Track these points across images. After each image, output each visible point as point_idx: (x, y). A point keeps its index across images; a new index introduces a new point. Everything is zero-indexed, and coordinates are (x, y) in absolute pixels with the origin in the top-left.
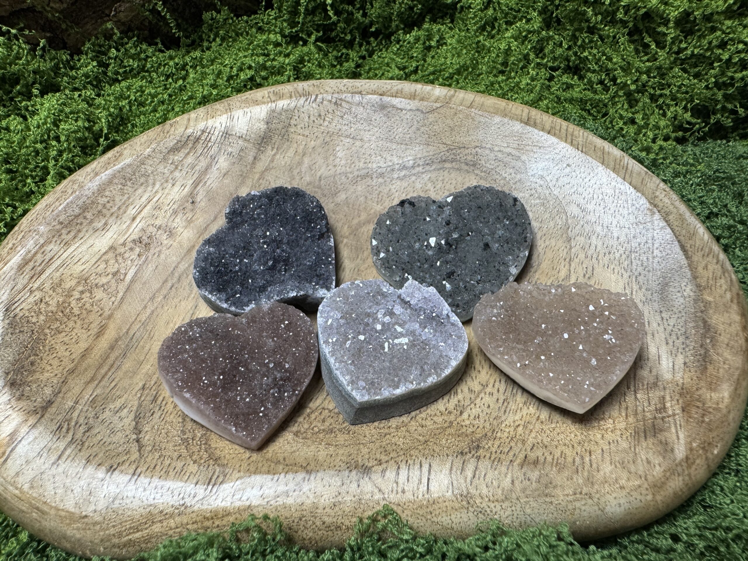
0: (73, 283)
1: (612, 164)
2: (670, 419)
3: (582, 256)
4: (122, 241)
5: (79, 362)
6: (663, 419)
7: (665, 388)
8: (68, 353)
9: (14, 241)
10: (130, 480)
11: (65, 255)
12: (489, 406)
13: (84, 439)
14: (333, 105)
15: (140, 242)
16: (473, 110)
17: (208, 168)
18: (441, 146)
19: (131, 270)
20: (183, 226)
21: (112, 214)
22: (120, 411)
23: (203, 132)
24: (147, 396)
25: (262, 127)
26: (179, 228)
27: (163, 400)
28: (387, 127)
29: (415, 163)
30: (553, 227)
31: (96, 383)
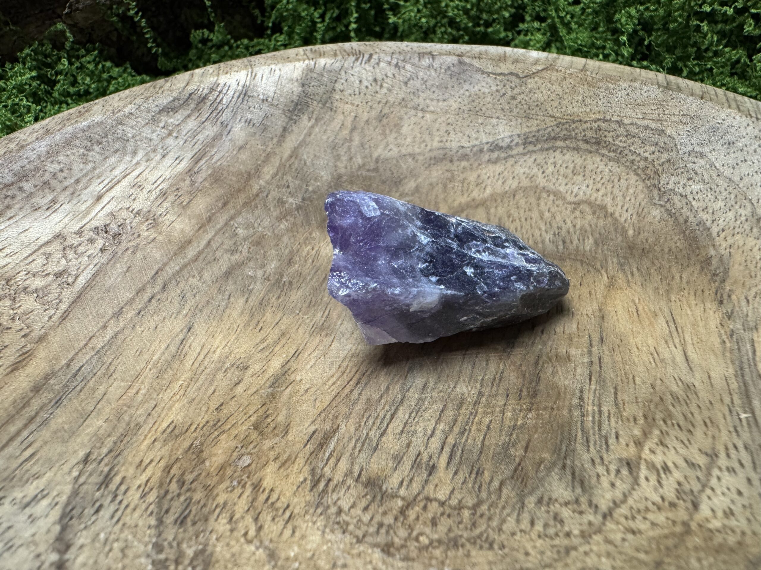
4: (78, 226)
12: (740, 493)
14: (393, 68)
15: (106, 232)
16: (588, 73)
17: (216, 138)
18: (547, 120)
19: (87, 271)
20: (175, 213)
21: (65, 189)
22: (33, 504)
23: (212, 90)
24: (90, 475)
25: (295, 89)
26: (168, 216)
27: (121, 484)
28: (470, 96)
29: (511, 141)
30: (733, 220)
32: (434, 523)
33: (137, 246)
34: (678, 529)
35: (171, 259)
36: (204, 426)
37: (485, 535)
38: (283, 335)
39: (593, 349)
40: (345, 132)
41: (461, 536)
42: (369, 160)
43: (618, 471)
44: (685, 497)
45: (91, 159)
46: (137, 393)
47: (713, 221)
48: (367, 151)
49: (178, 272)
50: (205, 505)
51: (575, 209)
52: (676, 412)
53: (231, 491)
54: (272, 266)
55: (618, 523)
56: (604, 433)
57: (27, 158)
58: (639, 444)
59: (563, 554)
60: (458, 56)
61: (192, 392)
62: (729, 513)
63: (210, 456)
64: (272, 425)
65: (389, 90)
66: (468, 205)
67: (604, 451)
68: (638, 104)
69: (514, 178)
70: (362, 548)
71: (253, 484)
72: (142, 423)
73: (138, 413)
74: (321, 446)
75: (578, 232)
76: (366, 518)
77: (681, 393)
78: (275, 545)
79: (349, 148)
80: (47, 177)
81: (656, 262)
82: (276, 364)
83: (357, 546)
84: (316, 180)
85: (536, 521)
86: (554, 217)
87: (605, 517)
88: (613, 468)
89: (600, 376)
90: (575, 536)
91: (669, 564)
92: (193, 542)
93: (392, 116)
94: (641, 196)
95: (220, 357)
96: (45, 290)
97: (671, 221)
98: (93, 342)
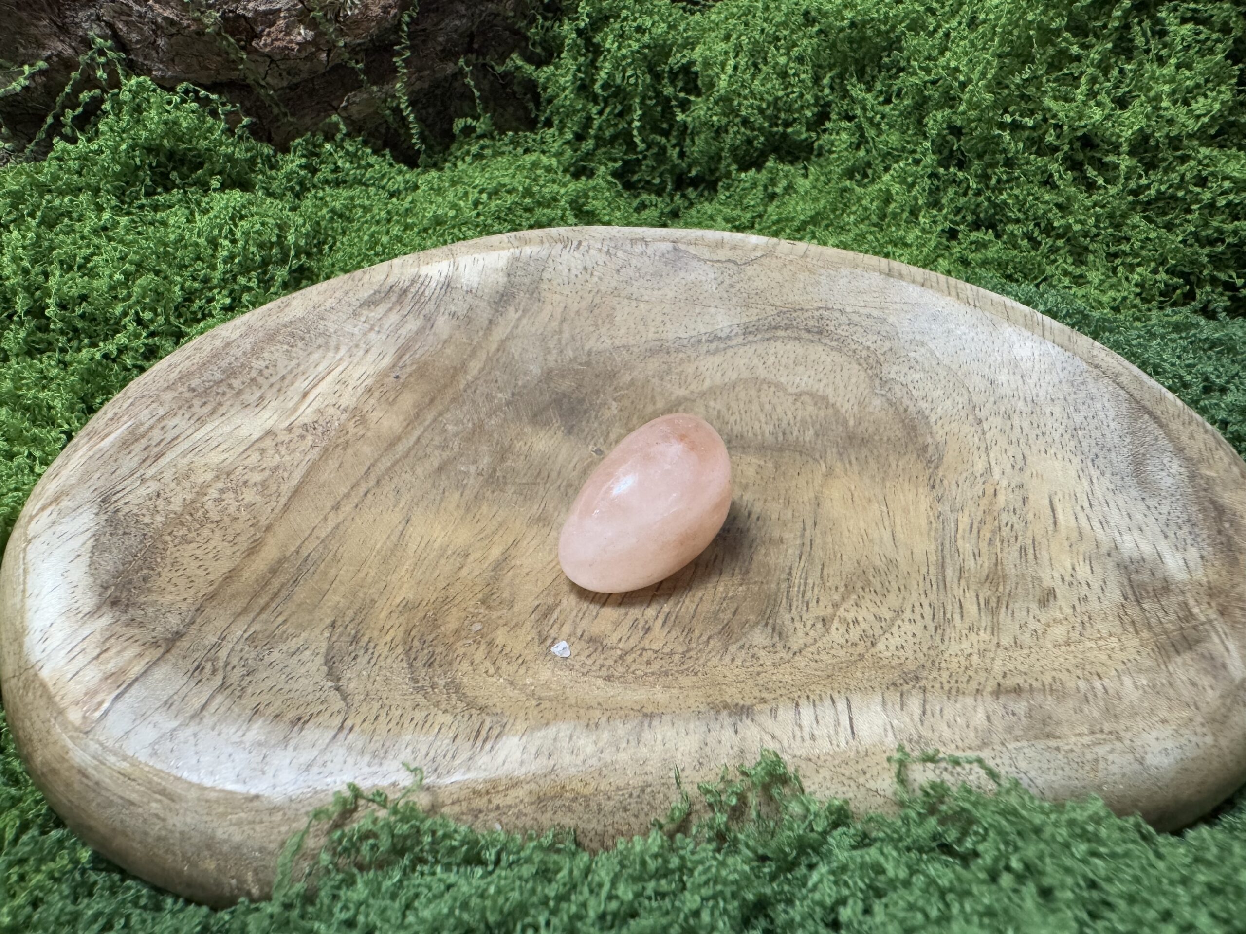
0: (209, 476)
1: (1021, 320)
2: (1207, 627)
3: (1003, 442)
4: (287, 423)
5: (220, 586)
6: (1195, 628)
7: (1182, 592)
8: (201, 572)
9: (116, 410)
10: (335, 737)
11: (198, 435)
12: (914, 635)
13: (244, 683)
15: (315, 429)
16: (809, 259)
17: (421, 330)
18: (768, 308)
19: (301, 466)
20: (382, 410)
21: (271, 385)
22: (298, 653)
23: (413, 282)
24: (340, 636)
25: (500, 279)
26: (375, 413)
27: (369, 641)
28: (686, 285)
29: (731, 331)
30: (951, 408)
31: (252, 615)
33: (347, 442)
34: (854, 658)
35: (381, 455)
36: (434, 601)
37: (692, 669)
38: (501, 525)
39: (806, 533)
41: (671, 670)
43: (813, 625)
44: (866, 640)
45: (294, 355)
46: (367, 575)
47: (932, 410)
49: (389, 470)
50: (446, 656)
51: (796, 400)
52: (876, 583)
53: (468, 646)
54: (485, 461)
55: (805, 657)
56: (806, 599)
57: (233, 355)
58: (836, 606)
59: (754, 675)
60: (673, 242)
61: (418, 574)
63: (445, 623)
64: (498, 600)
65: (601, 279)
66: (686, 399)
67: (804, 612)
68: (860, 292)
69: (733, 369)
70: (586, 678)
71: (486, 642)
72: (376, 599)
73: (371, 591)
74: (545, 616)
75: (798, 424)
77: (882, 567)
78: (513, 677)
79: (559, 341)
80: (254, 374)
81: (875, 451)
83: (582, 677)
84: (525, 374)
85: (736, 659)
86: (774, 409)
87: (795, 654)
89: (810, 555)
90: (767, 666)
92: (443, 677)
93: (604, 306)
94: (863, 386)
95: (441, 546)
96: (264, 484)
97: (891, 411)
98: (317, 532)
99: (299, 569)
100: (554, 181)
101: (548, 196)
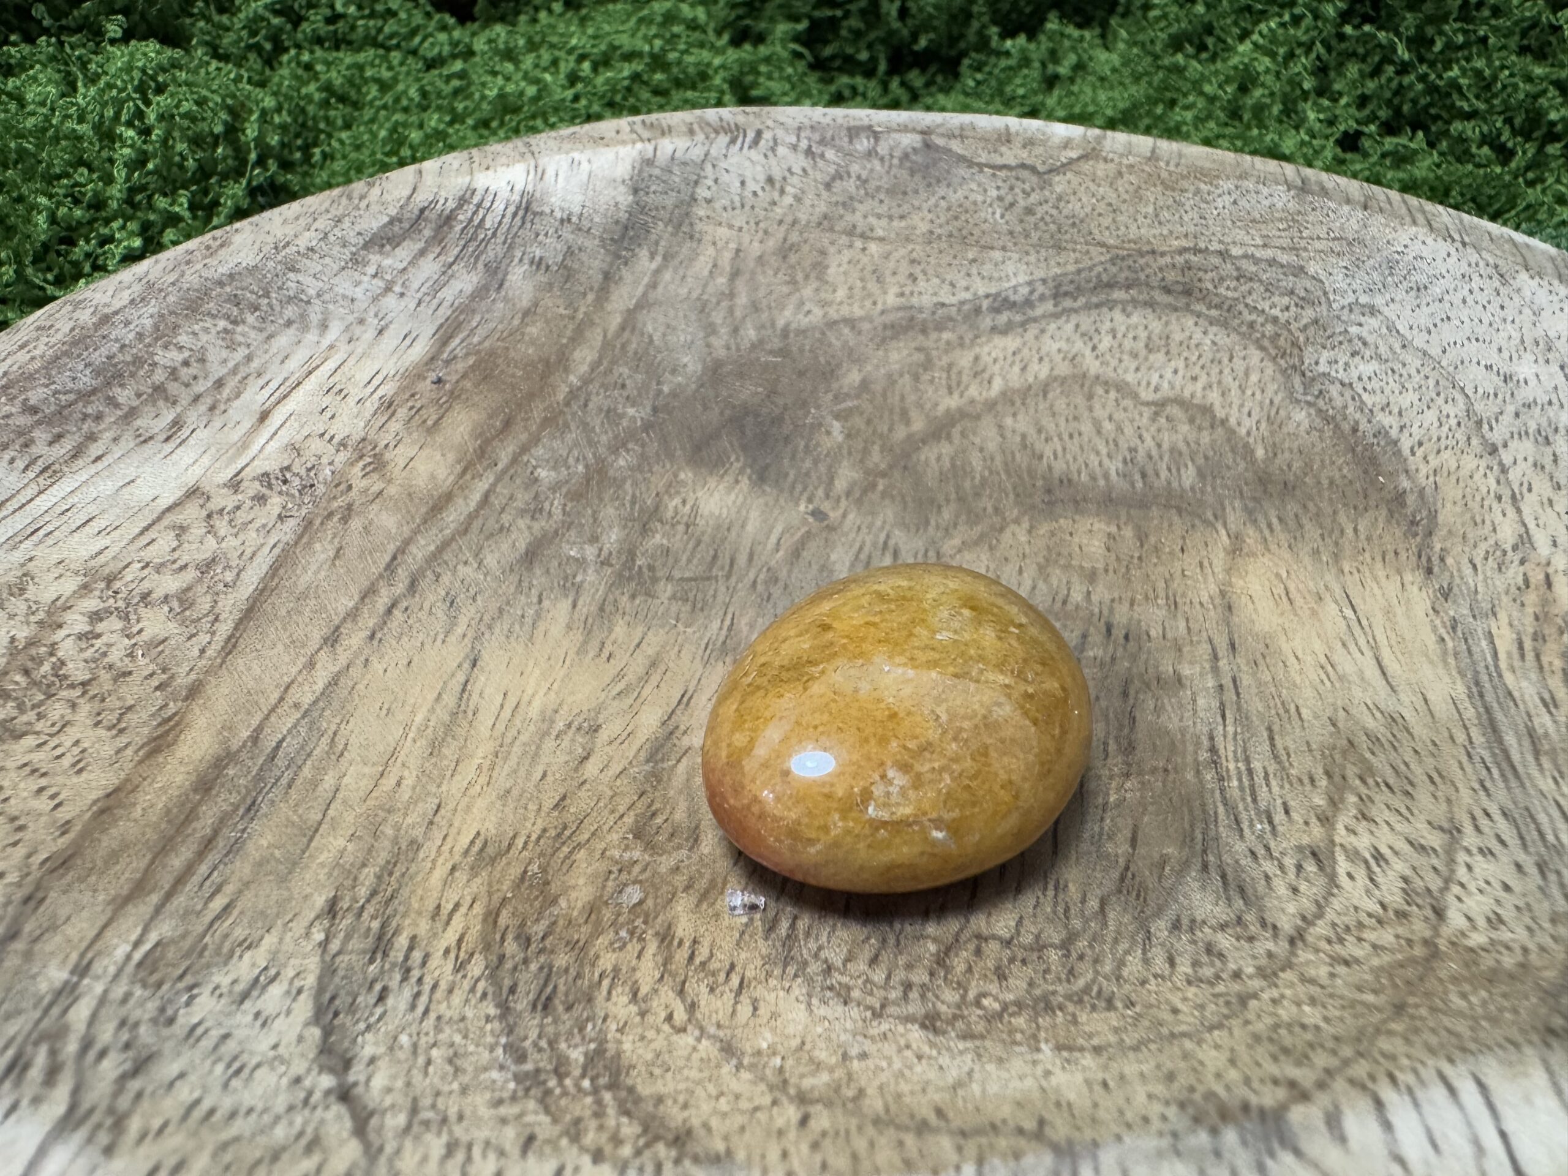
3: (1543, 487)
12: (1507, 887)
14: (801, 157)
15: (285, 482)
16: (1162, 164)
17: (480, 293)
18: (1094, 251)
19: (259, 559)
20: (414, 442)
21: (197, 399)
22: (255, 993)
23: (462, 201)
24: (348, 937)
25: (620, 199)
26: (401, 448)
27: (411, 948)
28: (949, 209)
29: (1032, 292)
30: (1436, 424)
31: (155, 898)
32: (1001, 975)
33: (349, 507)
34: (1419, 951)
35: (416, 532)
36: (539, 838)
37: (1095, 989)
38: (653, 664)
39: (1221, 663)
40: (722, 280)
41: (1054, 993)
42: (769, 332)
43: (1299, 867)
44: (1419, 901)
45: (240, 339)
46: (399, 784)
47: (1402, 428)
48: (765, 316)
49: (435, 556)
50: (579, 976)
51: (1156, 414)
52: (1379, 762)
53: (621, 949)
54: (612, 538)
55: (1317, 951)
56: (1263, 805)
57: (117, 340)
58: (1326, 821)
59: (1236, 1007)
60: (922, 133)
61: (502, 778)
62: (1496, 921)
63: (566, 890)
64: (667, 828)
65: (798, 199)
66: (962, 414)
67: (1268, 836)
68: (1253, 221)
69: (1041, 359)
70: (885, 1027)
71: (657, 934)
72: (420, 839)
73: (409, 820)
75: (1166, 458)
76: (879, 976)
77: (1382, 732)
78: (729, 1032)
79: (731, 310)
80: (159, 376)
81: (1311, 505)
82: (649, 721)
83: (875, 1023)
84: (674, 371)
85: (1178, 960)
86: (1120, 429)
87: (1292, 941)
88: (1289, 862)
89: (1239, 709)
90: (1250, 977)
91: (1417, 1006)
92: (577, 1039)
93: (806, 248)
94: (1271, 388)
95: (543, 712)
96: (184, 599)
97: (1328, 434)
98: (294, 695)
99: (259, 778)
100: (702, 45)
101: (691, 70)
